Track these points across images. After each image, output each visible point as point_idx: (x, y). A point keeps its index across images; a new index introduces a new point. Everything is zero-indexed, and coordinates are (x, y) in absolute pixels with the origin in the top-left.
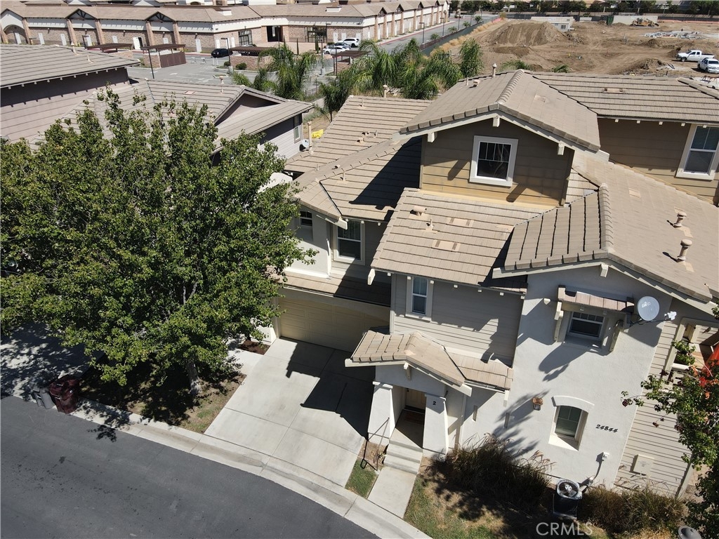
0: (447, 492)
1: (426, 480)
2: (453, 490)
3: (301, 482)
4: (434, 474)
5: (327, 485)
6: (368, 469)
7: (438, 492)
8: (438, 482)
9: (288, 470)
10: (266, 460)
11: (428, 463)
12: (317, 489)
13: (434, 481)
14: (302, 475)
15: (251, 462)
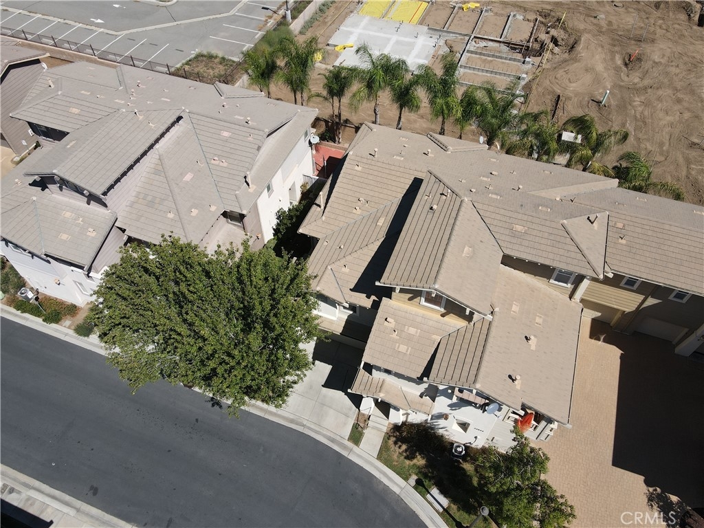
0: (400, 443)
1: (390, 436)
2: (403, 443)
3: (325, 436)
4: (394, 432)
5: (338, 438)
6: (360, 429)
7: (395, 443)
8: (396, 437)
9: (317, 428)
10: (305, 422)
11: (391, 426)
12: (333, 441)
13: (394, 436)
14: (325, 432)
15: (297, 424)
